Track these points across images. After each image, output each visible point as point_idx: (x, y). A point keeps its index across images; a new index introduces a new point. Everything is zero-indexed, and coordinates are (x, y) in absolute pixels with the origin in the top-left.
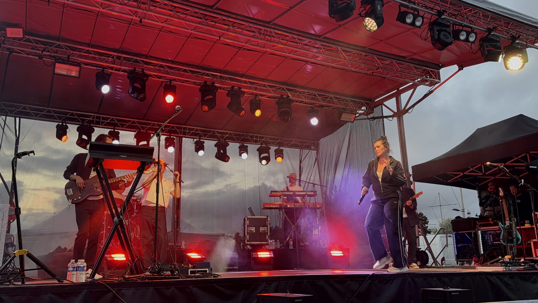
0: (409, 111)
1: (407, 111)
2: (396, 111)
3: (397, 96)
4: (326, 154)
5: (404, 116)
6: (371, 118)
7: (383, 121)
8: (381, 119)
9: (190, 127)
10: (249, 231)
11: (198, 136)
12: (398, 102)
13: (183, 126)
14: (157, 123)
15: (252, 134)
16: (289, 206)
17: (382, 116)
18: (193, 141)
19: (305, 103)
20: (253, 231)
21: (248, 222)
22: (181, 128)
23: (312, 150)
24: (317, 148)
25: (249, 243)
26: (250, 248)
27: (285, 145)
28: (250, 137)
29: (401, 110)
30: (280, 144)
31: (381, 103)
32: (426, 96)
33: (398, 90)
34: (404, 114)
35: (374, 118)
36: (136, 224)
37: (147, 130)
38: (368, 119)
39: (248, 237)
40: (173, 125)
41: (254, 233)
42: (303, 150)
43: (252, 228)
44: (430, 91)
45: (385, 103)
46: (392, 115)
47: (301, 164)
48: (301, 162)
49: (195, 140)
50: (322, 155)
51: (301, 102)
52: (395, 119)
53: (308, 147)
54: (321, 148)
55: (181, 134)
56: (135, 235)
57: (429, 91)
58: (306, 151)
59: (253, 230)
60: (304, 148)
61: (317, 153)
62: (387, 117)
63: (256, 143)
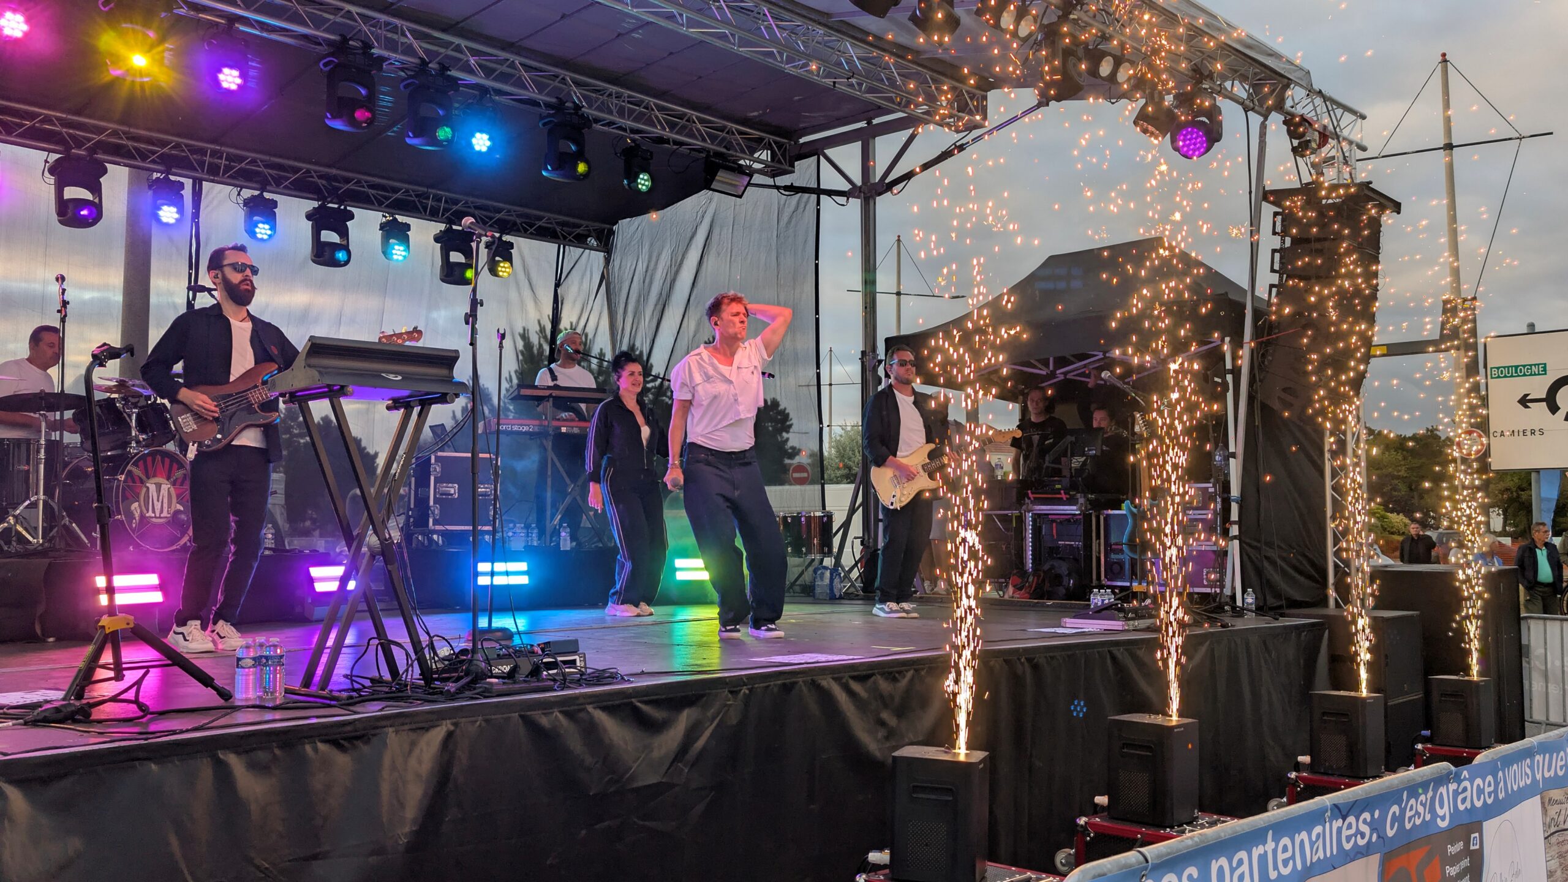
0: (895, 190)
1: (890, 187)
2: (858, 180)
3: (867, 138)
4: (633, 267)
5: (878, 199)
6: (786, 188)
7: (818, 203)
8: (814, 197)
9: (232, 150)
10: (442, 494)
11: (256, 182)
12: (867, 156)
13: (212, 146)
14: (126, 129)
15: (426, 190)
16: (564, 430)
17: (816, 186)
18: (239, 194)
19: (620, 128)
20: (452, 495)
21: (438, 469)
22: (202, 152)
23: (592, 249)
24: (606, 244)
25: (438, 527)
26: (440, 542)
27: (518, 230)
28: (417, 196)
29: (872, 181)
30: (506, 227)
31: (816, 150)
32: (946, 155)
33: (869, 123)
34: (880, 194)
35: (792, 189)
36: (144, 478)
37: (92, 150)
38: (778, 188)
39: (437, 512)
40: (180, 140)
41: (454, 499)
42: (567, 247)
43: (450, 485)
44: (958, 144)
45: (828, 152)
46: (846, 189)
47: (559, 291)
48: (558, 285)
49: (247, 193)
50: (620, 267)
51: (610, 124)
52: (855, 204)
53: (580, 241)
54: (618, 246)
55: (203, 171)
56: (143, 508)
57: (954, 144)
58: (573, 252)
59: (452, 491)
60: (570, 243)
61: (607, 261)
62: (830, 193)
63: (433, 216)
